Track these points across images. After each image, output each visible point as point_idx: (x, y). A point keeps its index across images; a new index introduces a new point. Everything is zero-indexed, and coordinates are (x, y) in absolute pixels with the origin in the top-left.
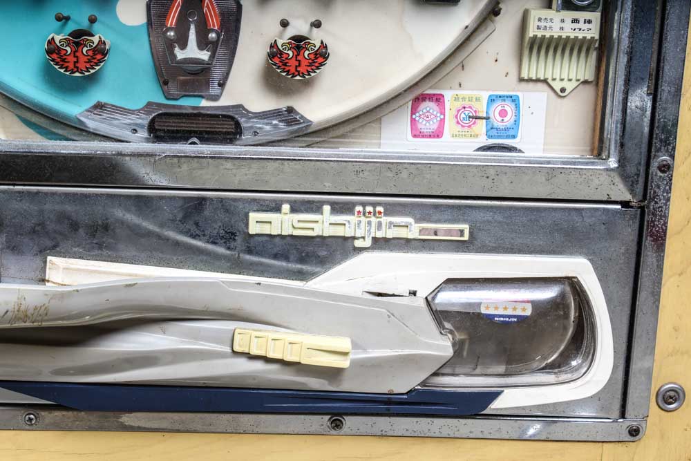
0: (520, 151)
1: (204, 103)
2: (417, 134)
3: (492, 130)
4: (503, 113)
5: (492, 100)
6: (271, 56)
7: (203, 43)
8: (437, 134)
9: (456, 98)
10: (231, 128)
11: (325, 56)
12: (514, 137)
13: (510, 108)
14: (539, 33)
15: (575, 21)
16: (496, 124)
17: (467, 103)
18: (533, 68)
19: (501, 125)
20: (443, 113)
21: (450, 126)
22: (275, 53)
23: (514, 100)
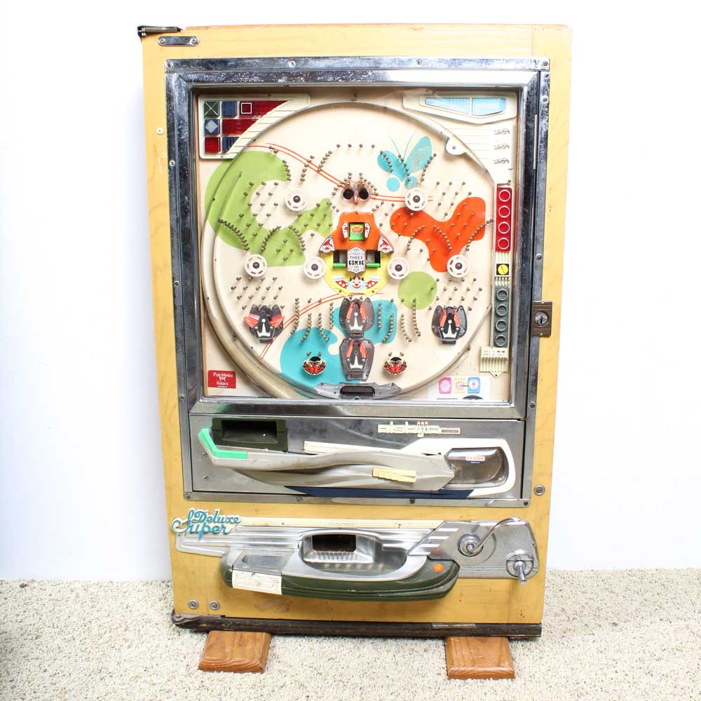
0: (481, 398)
1: (361, 382)
2: (441, 392)
3: (470, 390)
4: (474, 384)
5: (469, 379)
6: (385, 366)
7: (360, 362)
8: (449, 392)
9: (456, 379)
10: (371, 391)
11: (406, 367)
12: (478, 393)
13: (476, 382)
14: (485, 357)
15: (499, 352)
16: (472, 388)
17: (460, 381)
18: (485, 367)
19: (473, 389)
20: (451, 384)
21: (454, 389)
22: (387, 366)
23: (478, 379)
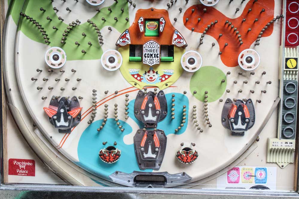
0: (268, 188)
1: (153, 171)
2: (230, 182)
3: (257, 180)
4: (261, 174)
5: (257, 170)
6: (178, 156)
7: (154, 152)
8: (237, 182)
9: (244, 169)
10: (163, 179)
11: (197, 156)
12: (265, 183)
13: (263, 172)
14: (273, 148)
15: (286, 143)
16: (258, 178)
17: (248, 171)
18: (271, 158)
19: (260, 179)
20: (239, 174)
21: (242, 179)
22: (179, 155)
23: (265, 170)
